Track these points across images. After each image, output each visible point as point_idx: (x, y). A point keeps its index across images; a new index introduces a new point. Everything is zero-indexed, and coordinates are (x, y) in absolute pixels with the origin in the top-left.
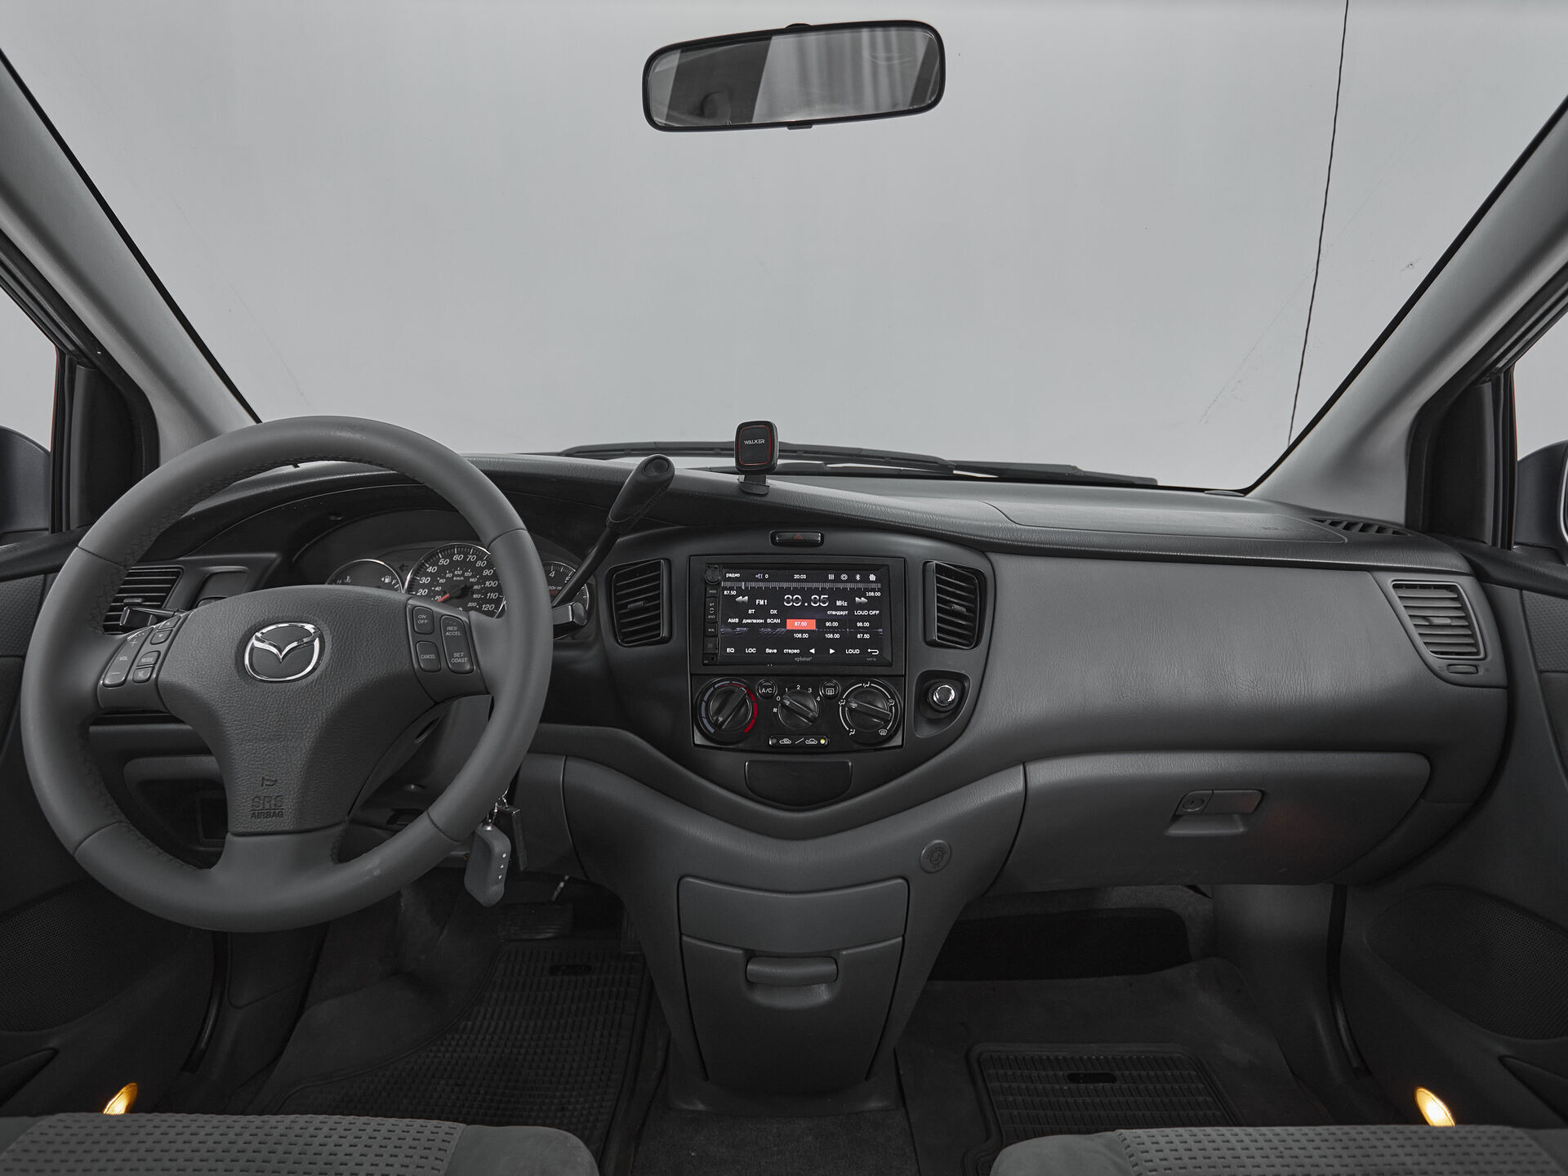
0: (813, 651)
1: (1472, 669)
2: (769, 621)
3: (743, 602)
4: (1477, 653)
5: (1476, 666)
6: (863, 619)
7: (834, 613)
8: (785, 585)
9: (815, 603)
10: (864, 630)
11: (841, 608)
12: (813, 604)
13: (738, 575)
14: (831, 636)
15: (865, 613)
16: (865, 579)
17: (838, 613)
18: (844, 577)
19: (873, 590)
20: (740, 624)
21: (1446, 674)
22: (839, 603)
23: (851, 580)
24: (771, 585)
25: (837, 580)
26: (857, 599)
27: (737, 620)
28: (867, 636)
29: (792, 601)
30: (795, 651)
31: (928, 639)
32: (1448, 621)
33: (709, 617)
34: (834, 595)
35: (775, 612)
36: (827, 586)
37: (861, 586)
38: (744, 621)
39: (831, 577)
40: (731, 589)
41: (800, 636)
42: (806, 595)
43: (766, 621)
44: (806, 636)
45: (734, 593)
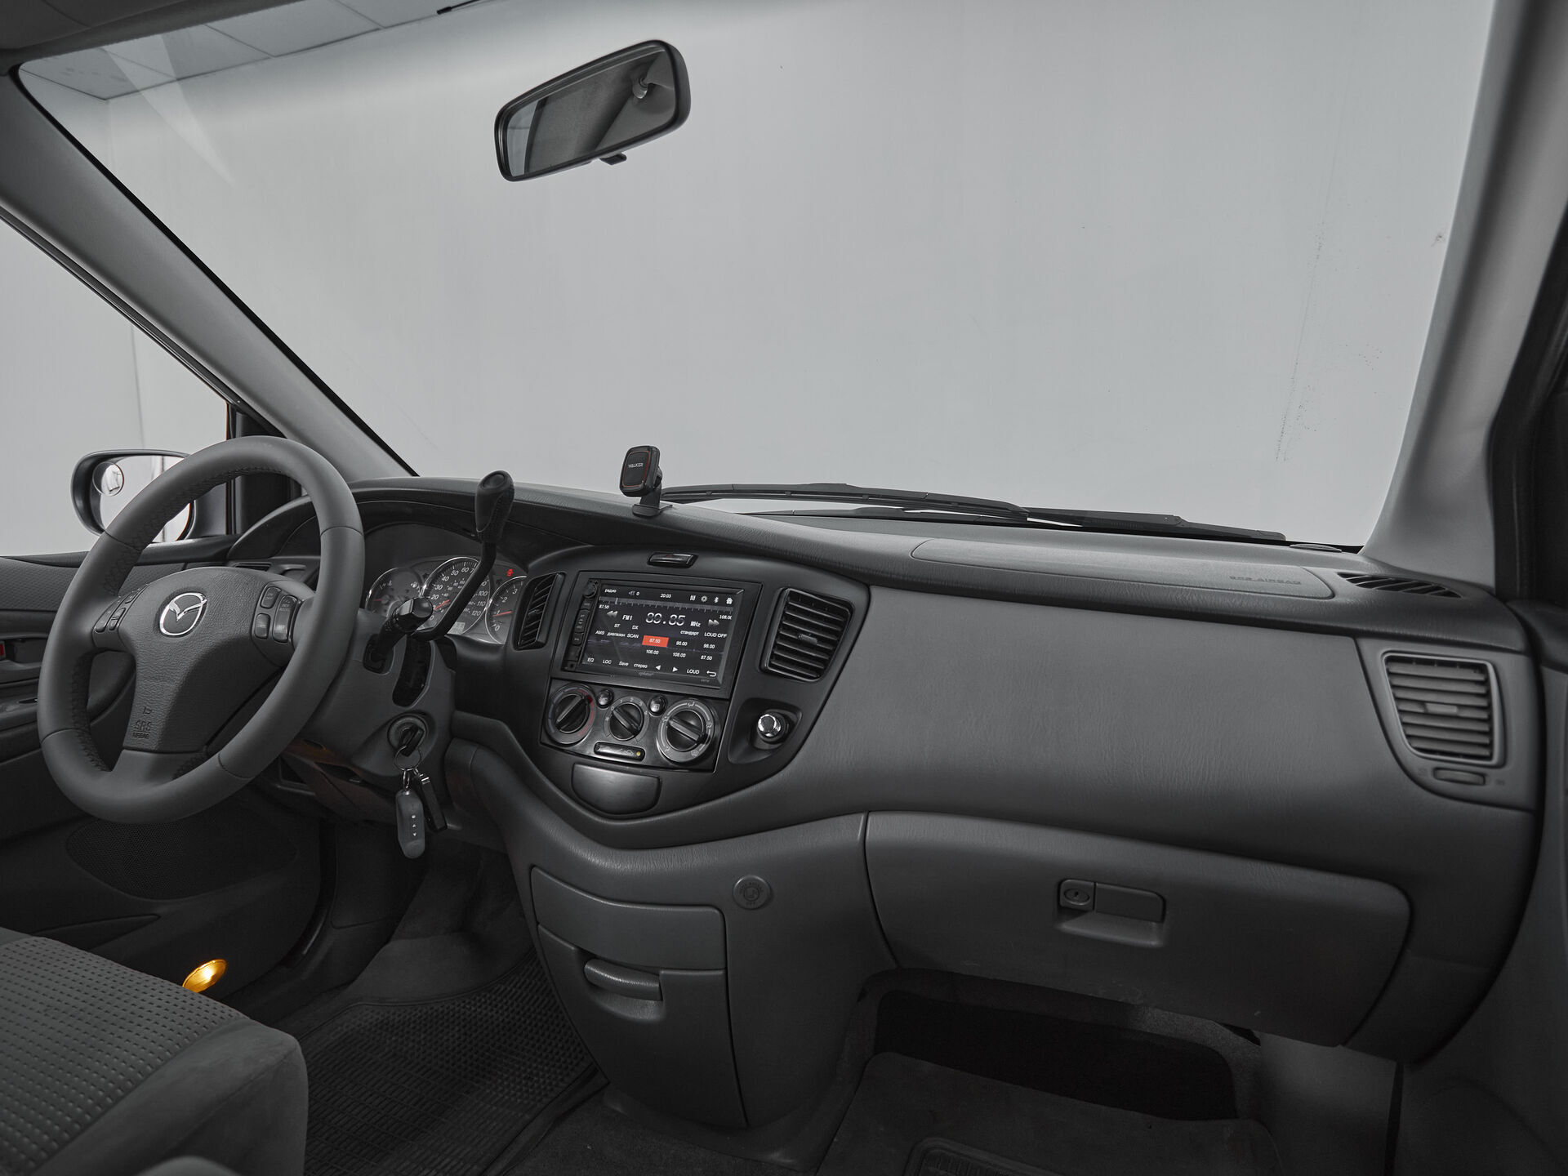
0: (659, 668)
1: (1480, 779)
2: (629, 635)
3: (612, 616)
4: (1490, 758)
5: (1483, 775)
6: (710, 641)
7: (686, 633)
8: (650, 603)
9: (672, 622)
10: (708, 652)
11: (694, 629)
12: (670, 623)
13: (614, 591)
14: (678, 655)
15: (714, 635)
16: (723, 602)
17: (690, 633)
18: (704, 599)
19: (727, 614)
20: (604, 637)
21: (1429, 779)
22: (693, 624)
23: (710, 602)
24: (639, 602)
25: (698, 601)
26: (710, 621)
27: (603, 633)
28: (710, 658)
29: (653, 618)
30: (644, 666)
31: (762, 666)
32: (1454, 710)
33: (578, 627)
34: (691, 615)
35: (637, 628)
36: (687, 606)
37: (716, 608)
38: (609, 634)
39: (693, 598)
40: (606, 603)
41: (651, 652)
42: (667, 613)
43: (626, 636)
44: (656, 652)
45: (607, 607)
